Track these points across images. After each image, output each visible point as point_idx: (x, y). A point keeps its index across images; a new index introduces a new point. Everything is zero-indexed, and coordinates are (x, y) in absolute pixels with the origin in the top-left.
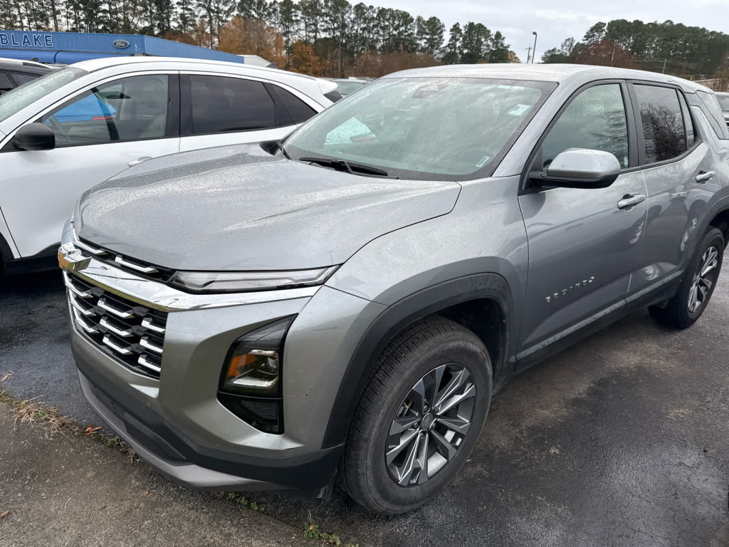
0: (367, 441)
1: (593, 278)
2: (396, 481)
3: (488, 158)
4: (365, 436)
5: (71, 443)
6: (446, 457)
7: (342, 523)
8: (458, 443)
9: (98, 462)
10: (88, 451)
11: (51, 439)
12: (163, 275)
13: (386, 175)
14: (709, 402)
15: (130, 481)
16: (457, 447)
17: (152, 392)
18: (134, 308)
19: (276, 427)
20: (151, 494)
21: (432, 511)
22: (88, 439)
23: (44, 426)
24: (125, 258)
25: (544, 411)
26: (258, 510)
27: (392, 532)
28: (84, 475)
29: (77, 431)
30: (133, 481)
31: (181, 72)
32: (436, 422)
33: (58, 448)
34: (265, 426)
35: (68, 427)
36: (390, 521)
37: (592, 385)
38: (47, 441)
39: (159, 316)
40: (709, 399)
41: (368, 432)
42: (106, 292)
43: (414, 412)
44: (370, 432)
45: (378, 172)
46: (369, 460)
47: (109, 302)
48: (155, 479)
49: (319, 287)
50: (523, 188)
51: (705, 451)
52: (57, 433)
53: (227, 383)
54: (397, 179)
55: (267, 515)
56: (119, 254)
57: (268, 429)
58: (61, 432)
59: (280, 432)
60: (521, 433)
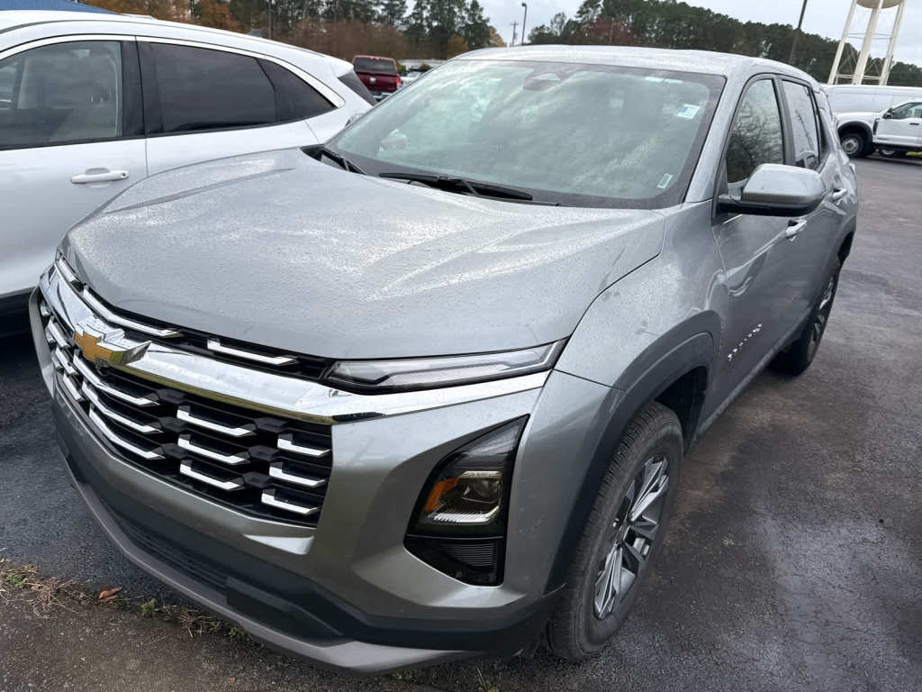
0: (584, 573)
1: (760, 326)
2: (596, 615)
3: (671, 177)
5: (81, 619)
6: (634, 570)
8: (645, 552)
9: (140, 644)
10: (115, 628)
11: (46, 617)
13: (531, 199)
14: (860, 461)
15: (199, 665)
16: (644, 557)
18: (257, 421)
19: (492, 576)
20: (239, 681)
22: (107, 610)
23: (26, 597)
24: (225, 341)
27: (588, 681)
28: (122, 665)
29: (84, 599)
30: (205, 665)
31: (139, 39)
32: (630, 530)
33: (63, 629)
34: (474, 576)
35: (66, 594)
37: (734, 453)
38: (40, 621)
40: (859, 458)
45: (517, 195)
47: (198, 412)
48: (237, 656)
49: (548, 372)
50: (714, 216)
51: (881, 521)
52: (53, 605)
54: (557, 205)
56: (213, 337)
57: (479, 580)
58: (60, 604)
59: (497, 581)
60: (682, 522)
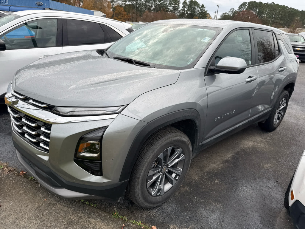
0: (138, 178)
1: (235, 111)
2: (151, 194)
3: (192, 60)
4: (138, 176)
5: (13, 179)
6: (172, 184)
7: (128, 212)
8: (177, 178)
9: (25, 187)
10: (21, 182)
11: (4, 177)
12: (50, 108)
13: (150, 66)
14: (280, 161)
15: (39, 195)
16: (177, 180)
17: (46, 158)
18: (37, 122)
19: (99, 173)
20: (48, 200)
21: (166, 206)
22: (21, 177)
23: (2, 171)
24: (34, 100)
25: (213, 165)
26: (93, 207)
27: (149, 215)
28: (19, 192)
29: (16, 173)
30: (40, 195)
31: (63, 18)
32: (168, 170)
33: (7, 181)
34: (94, 173)
35: (12, 172)
36: (148, 210)
37: (234, 154)
38: (2, 178)
39: (48, 126)
40: (280, 160)
41: (139, 175)
42: (26, 115)
43: (159, 166)
44: (140, 174)
46: (139, 186)
47: (27, 119)
48: (50, 194)
49: (118, 114)
50: (206, 73)
51: (277, 181)
52: (7, 174)
53: (78, 155)
54: (154, 68)
55: (97, 208)
56: (31, 98)
57: (96, 174)
58: (9, 174)
59: (101, 175)
60: (204, 173)
